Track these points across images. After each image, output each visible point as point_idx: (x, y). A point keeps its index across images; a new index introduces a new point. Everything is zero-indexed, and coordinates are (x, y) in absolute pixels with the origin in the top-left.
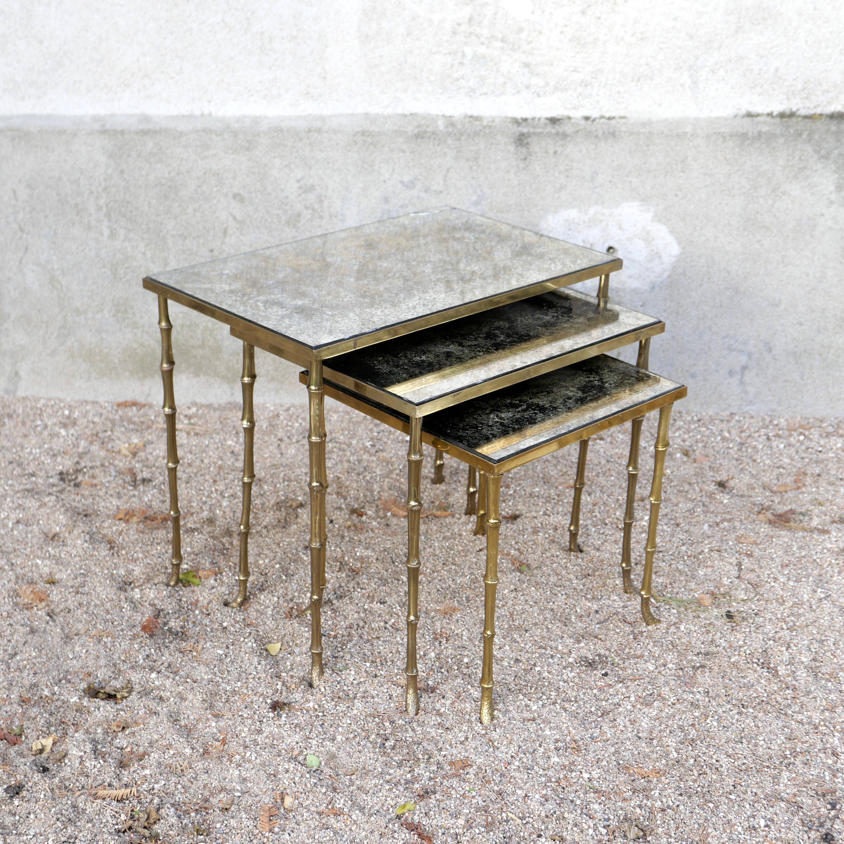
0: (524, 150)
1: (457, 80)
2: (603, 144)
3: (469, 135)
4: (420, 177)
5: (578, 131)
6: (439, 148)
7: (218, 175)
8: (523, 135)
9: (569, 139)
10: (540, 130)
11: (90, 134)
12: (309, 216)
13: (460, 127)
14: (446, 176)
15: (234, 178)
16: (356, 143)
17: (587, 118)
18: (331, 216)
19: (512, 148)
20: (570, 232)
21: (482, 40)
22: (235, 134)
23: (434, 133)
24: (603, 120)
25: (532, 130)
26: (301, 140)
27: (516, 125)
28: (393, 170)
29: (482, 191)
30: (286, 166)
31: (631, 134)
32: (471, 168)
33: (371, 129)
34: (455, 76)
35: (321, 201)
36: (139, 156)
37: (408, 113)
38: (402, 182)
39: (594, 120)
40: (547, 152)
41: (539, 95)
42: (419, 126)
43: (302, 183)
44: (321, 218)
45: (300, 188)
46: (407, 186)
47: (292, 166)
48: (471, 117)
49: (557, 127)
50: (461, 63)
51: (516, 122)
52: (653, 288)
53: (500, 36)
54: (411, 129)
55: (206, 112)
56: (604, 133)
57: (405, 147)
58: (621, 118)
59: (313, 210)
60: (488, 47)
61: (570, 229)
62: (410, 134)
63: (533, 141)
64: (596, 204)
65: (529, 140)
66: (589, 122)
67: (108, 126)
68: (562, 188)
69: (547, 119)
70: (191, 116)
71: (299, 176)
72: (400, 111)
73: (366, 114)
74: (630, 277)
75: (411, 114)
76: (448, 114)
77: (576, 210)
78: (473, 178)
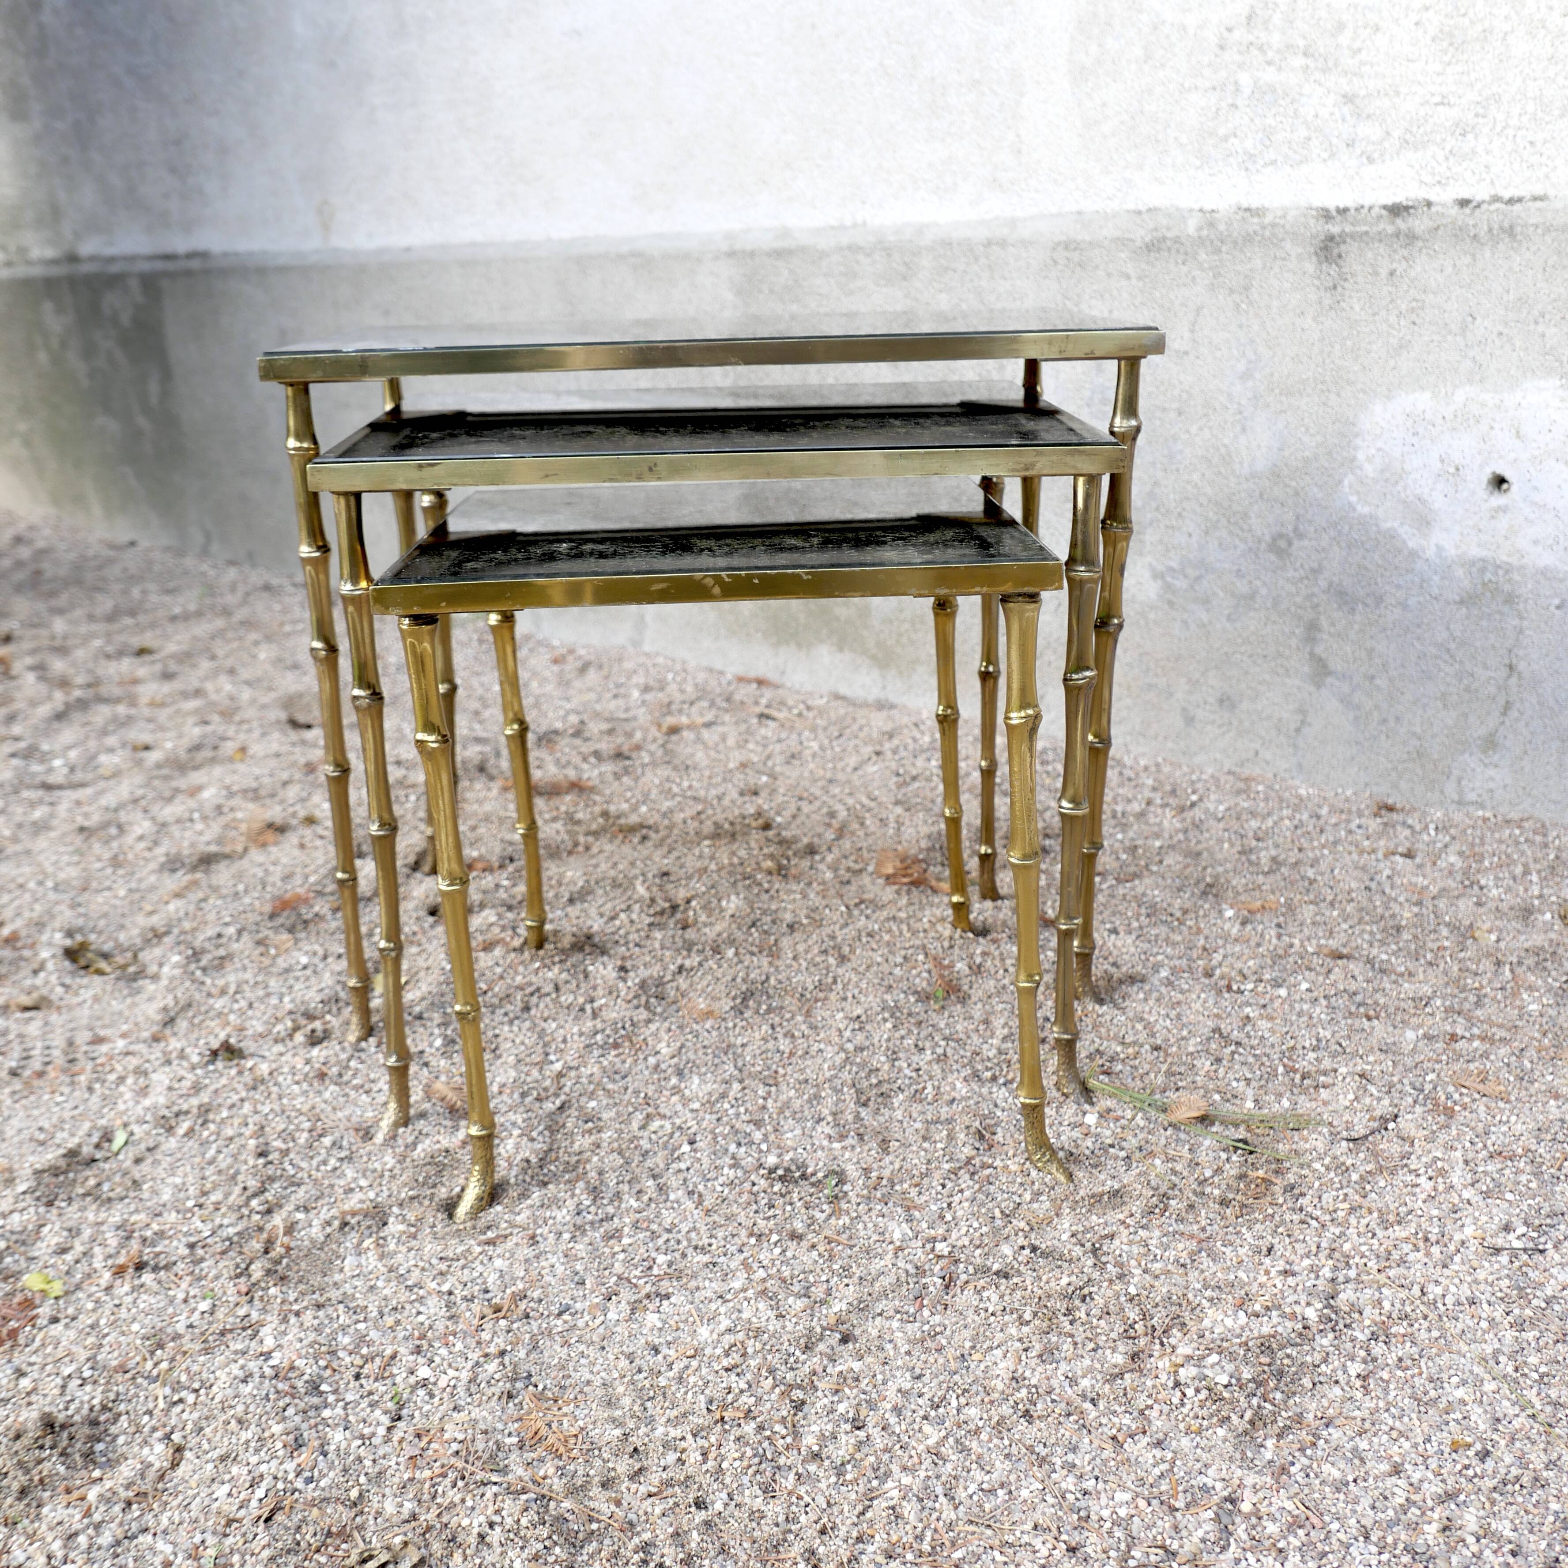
0: (1333, 270)
1: (1226, 139)
2: (1488, 254)
3: (1235, 243)
5: (1437, 229)
6: (1185, 269)
8: (1332, 238)
9: (1420, 244)
10: (1364, 228)
11: (716, 258)
13: (1222, 227)
14: (1194, 324)
16: (1056, 262)
17: (1464, 203)
19: (1310, 267)
20: (1415, 440)
21: (1270, 54)
22: (888, 251)
23: (1177, 240)
24: (1497, 205)
25: (1348, 229)
26: (976, 259)
27: (1322, 221)
29: (1255, 352)
31: (1548, 230)
32: (1238, 306)
33: (1079, 238)
34: (1222, 131)
36: (772, 291)
37: (1144, 209)
39: (1478, 206)
40: (1376, 274)
41: (1370, 160)
42: (1156, 229)
48: (1247, 210)
49: (1399, 221)
50: (1234, 106)
51: (1326, 215)
53: (1301, 43)
54: (1141, 235)
55: (859, 221)
56: (1490, 230)
57: (1130, 268)
58: (1535, 199)
60: (1280, 69)
61: (1416, 434)
62: (1139, 243)
63: (1351, 249)
64: (1470, 381)
65: (1343, 247)
66: (1467, 211)
67: (738, 246)
68: (1403, 346)
69: (1385, 207)
70: (842, 228)
72: (1131, 206)
73: (1079, 213)
74: (1536, 542)
75: (1149, 210)
76: (1208, 207)
77: (1427, 395)
78: (1240, 326)
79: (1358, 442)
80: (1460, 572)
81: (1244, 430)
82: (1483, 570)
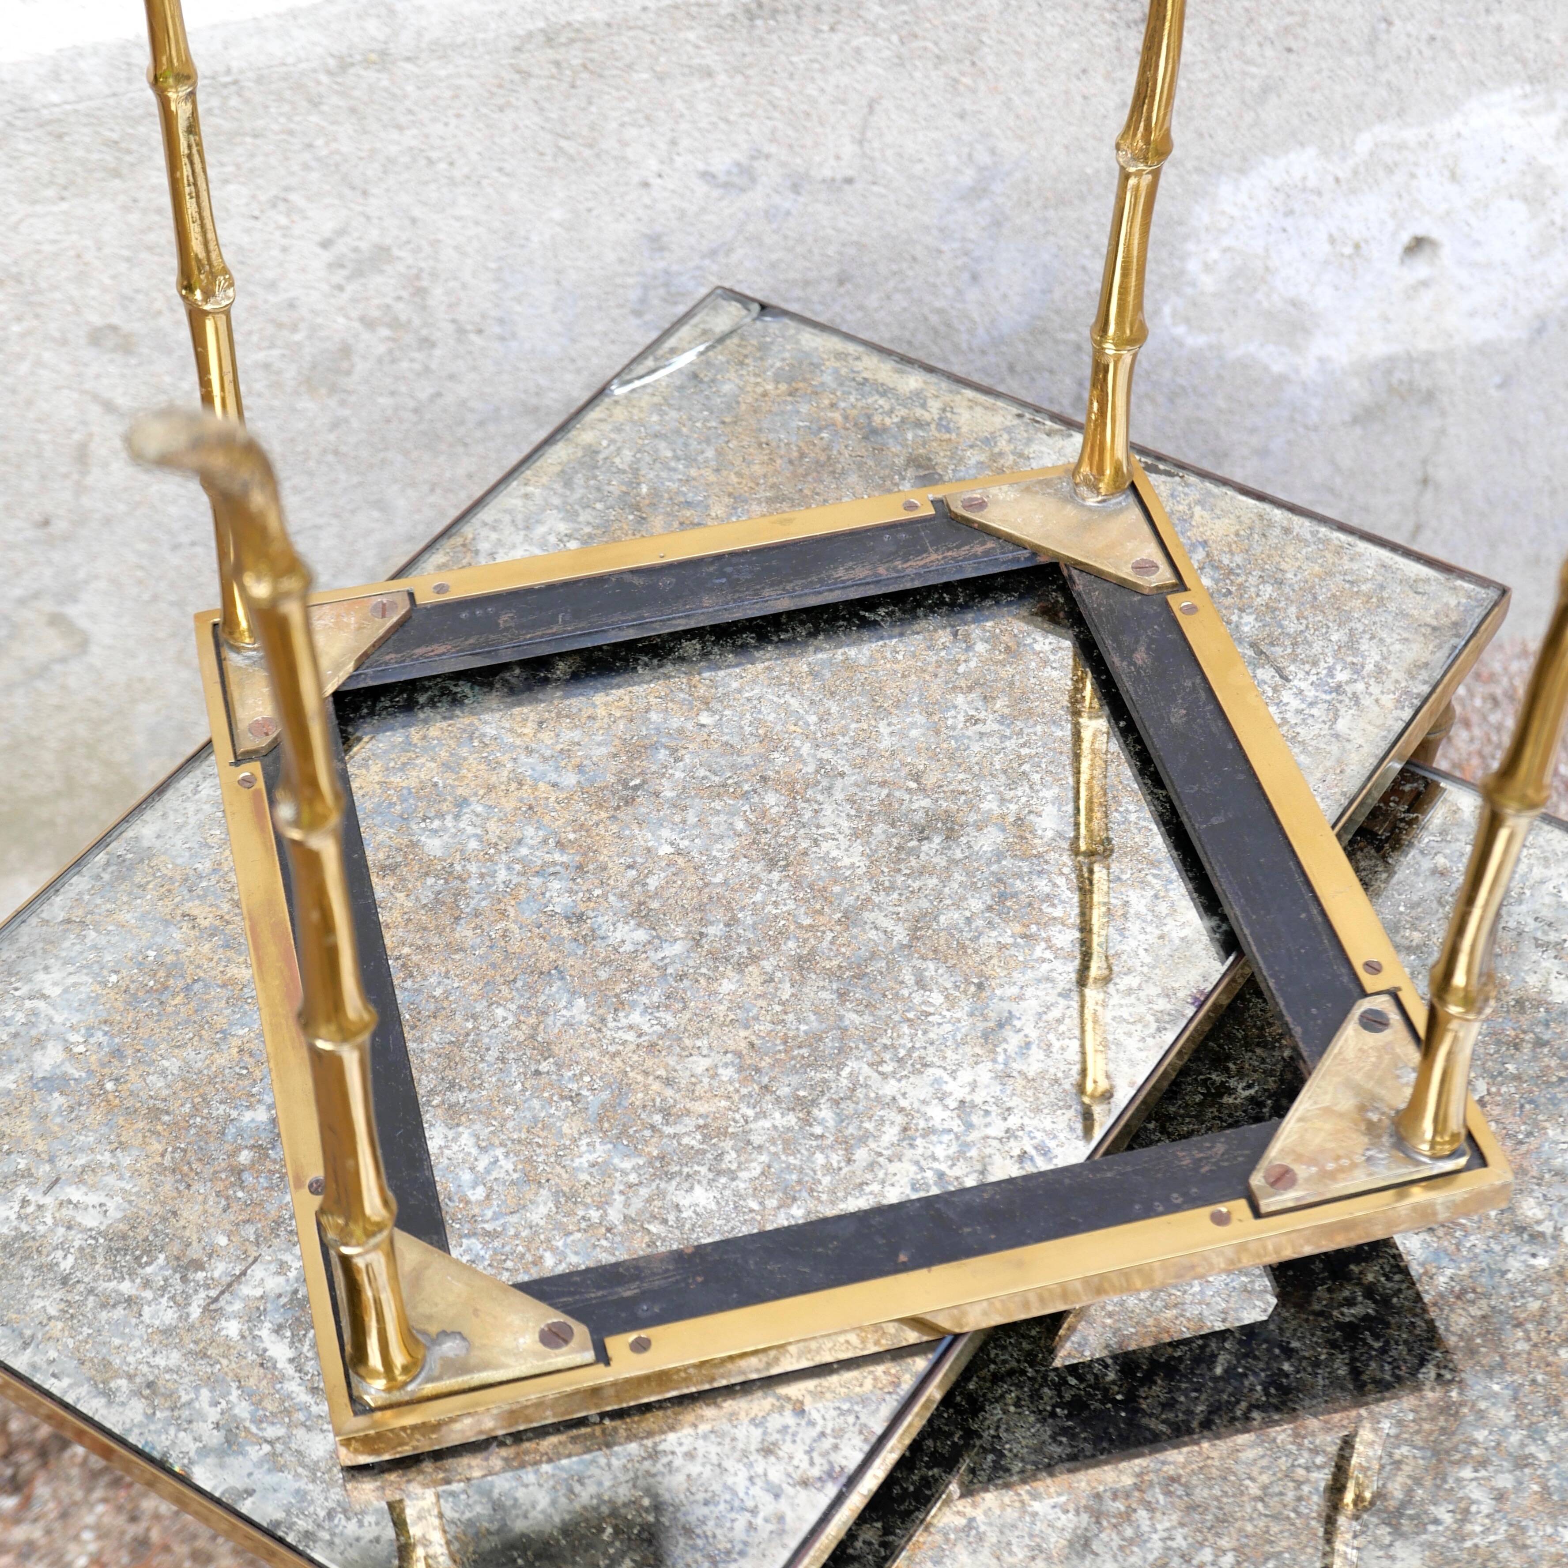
4: (773, 149)
6: (837, 38)
7: (18, 279)
12: (381, 349)
14: (864, 128)
15: (81, 278)
16: (526, 75)
18: (461, 331)
20: (1288, 223)
22: (56, 129)
26: (315, 103)
28: (673, 142)
29: (993, 151)
30: (273, 204)
32: (954, 83)
33: (578, 16)
35: (421, 292)
38: (707, 176)
43: (341, 247)
44: (427, 343)
45: (338, 264)
46: (726, 185)
47: (295, 198)
52: (1541, 330)
57: (710, 57)
59: (395, 324)
61: (1290, 213)
64: (1381, 118)
68: (1270, 88)
71: (328, 228)
74: (1472, 314)
77: (1311, 151)
78: (962, 116)
79: (1191, 246)
80: (1354, 384)
81: (975, 278)
82: (1389, 372)
